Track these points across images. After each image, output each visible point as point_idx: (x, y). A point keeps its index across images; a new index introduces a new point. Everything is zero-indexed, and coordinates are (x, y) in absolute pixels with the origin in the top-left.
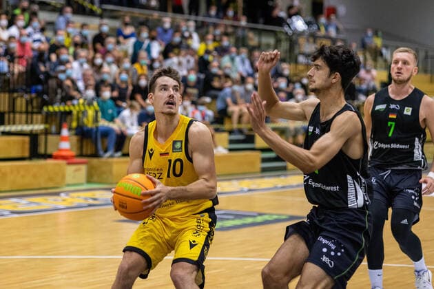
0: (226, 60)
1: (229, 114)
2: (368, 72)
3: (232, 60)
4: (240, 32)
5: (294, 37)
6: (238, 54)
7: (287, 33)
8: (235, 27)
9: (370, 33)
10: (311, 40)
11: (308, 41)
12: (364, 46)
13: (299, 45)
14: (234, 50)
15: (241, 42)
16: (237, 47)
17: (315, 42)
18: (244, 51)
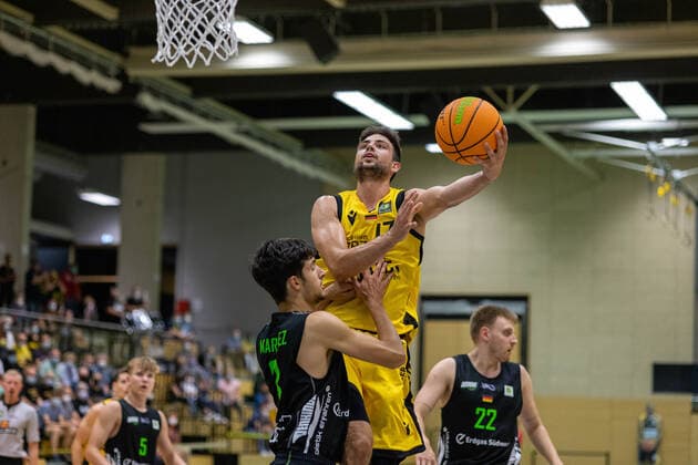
0: (45, 366)
1: (47, 434)
2: (228, 381)
3: (54, 365)
4: (65, 331)
5: (135, 338)
6: (62, 359)
7: (125, 332)
8: (59, 324)
9: (237, 335)
10: (157, 342)
11: (152, 343)
12: (224, 351)
13: (142, 348)
14: (56, 353)
15: (67, 345)
16: (63, 352)
17: (162, 344)
18: (71, 356)
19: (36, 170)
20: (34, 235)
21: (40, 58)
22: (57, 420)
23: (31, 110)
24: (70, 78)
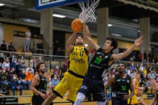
1: (148, 89)
14: (152, 71)
19: (151, 31)
20: (151, 45)
21: (146, 8)
22: (150, 86)
23: (149, 18)
24: (153, 11)
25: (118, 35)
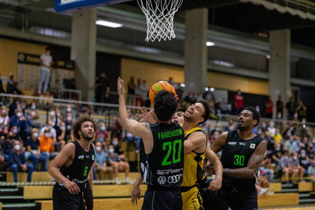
20: (292, 85)
22: (287, 166)
23: (288, 31)
25: (227, 64)
